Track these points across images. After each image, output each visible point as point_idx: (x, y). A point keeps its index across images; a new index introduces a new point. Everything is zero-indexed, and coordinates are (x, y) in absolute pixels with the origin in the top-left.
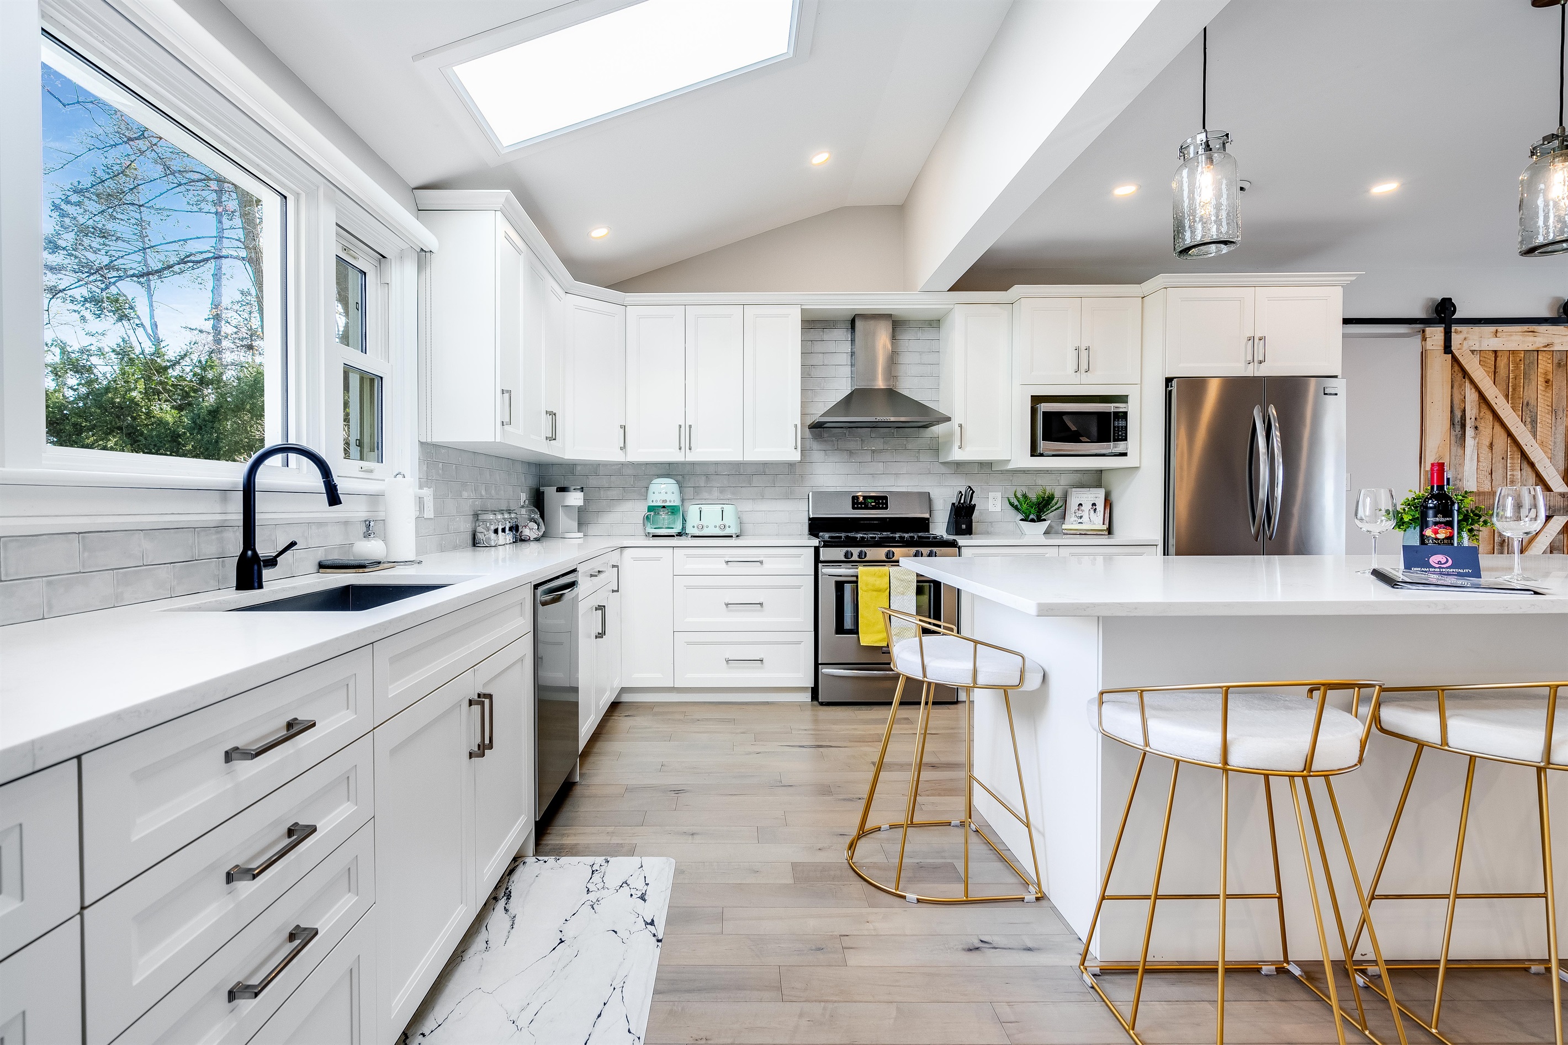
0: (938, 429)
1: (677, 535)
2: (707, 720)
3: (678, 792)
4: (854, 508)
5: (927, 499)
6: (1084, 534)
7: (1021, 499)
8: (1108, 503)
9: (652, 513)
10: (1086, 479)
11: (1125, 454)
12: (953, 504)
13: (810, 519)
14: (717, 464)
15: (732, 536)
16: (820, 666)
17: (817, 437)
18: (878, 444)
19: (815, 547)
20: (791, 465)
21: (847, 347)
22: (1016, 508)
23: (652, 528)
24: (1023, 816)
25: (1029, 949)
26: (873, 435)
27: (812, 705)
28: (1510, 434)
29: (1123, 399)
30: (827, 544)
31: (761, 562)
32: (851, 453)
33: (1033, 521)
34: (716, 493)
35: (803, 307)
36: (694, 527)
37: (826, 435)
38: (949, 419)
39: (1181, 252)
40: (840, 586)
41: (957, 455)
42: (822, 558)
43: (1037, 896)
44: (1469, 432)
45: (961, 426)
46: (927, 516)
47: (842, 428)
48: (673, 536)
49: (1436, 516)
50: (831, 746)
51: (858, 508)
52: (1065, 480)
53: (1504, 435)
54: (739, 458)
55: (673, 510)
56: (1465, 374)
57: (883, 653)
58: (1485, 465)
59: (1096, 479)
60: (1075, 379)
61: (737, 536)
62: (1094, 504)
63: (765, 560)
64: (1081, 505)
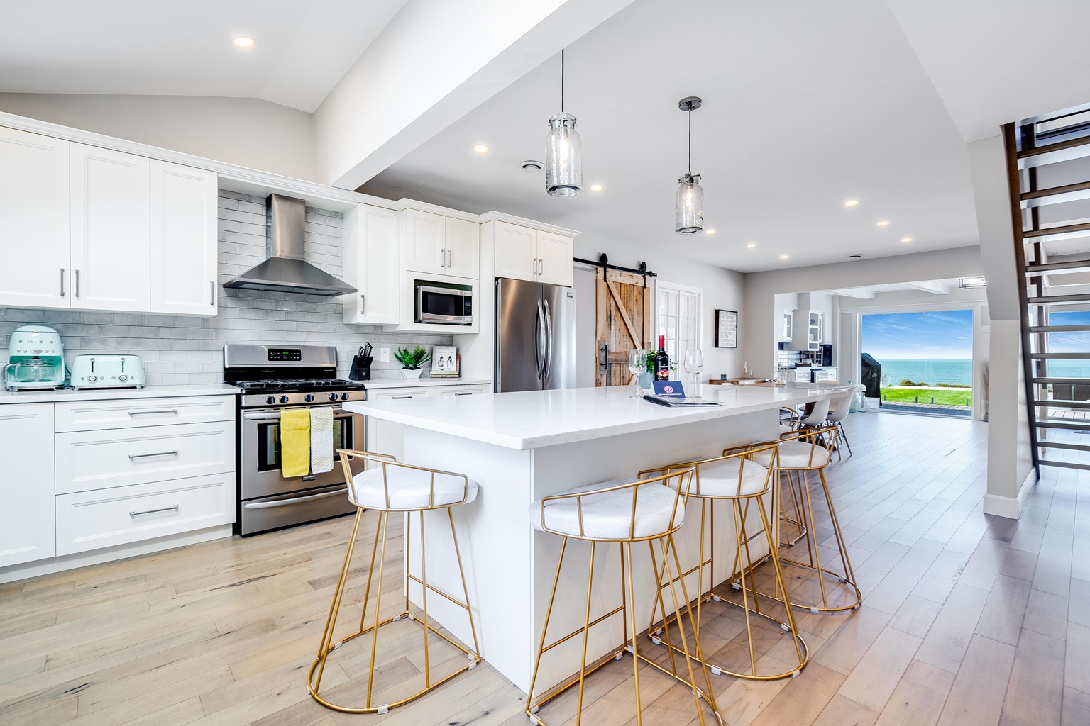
0: (343, 298)
1: (57, 388)
2: (109, 584)
3: (76, 690)
4: (270, 359)
5: (333, 352)
6: (444, 377)
7: (403, 353)
8: (458, 356)
9: (18, 365)
10: (444, 340)
11: (470, 324)
12: (356, 357)
13: (225, 369)
14: (112, 314)
15: (135, 387)
16: (243, 503)
17: (233, 296)
18: (291, 306)
19: (236, 395)
20: (205, 320)
21: (263, 220)
22: (399, 359)
23: (17, 381)
24: (464, 602)
25: (487, 713)
26: (287, 299)
27: (234, 540)
28: (625, 324)
29: (469, 288)
30: (249, 392)
31: (176, 412)
32: (266, 311)
33: (411, 368)
34: (112, 344)
35: (220, 175)
36: (82, 379)
37: (241, 295)
38: (355, 290)
39: (550, 189)
40: (262, 429)
41: (360, 318)
42: (244, 404)
43: (477, 661)
44: (613, 322)
45: (363, 297)
46: (334, 365)
47: (258, 289)
48: (52, 389)
49: (662, 365)
50: (264, 577)
51: (274, 360)
52: (431, 340)
53: (623, 324)
54: (143, 308)
55: (52, 362)
56: (611, 293)
57: (303, 481)
58: (618, 338)
59: (450, 340)
60: (442, 271)
61: (142, 387)
62: (450, 357)
63: (179, 410)
64: (442, 357)
